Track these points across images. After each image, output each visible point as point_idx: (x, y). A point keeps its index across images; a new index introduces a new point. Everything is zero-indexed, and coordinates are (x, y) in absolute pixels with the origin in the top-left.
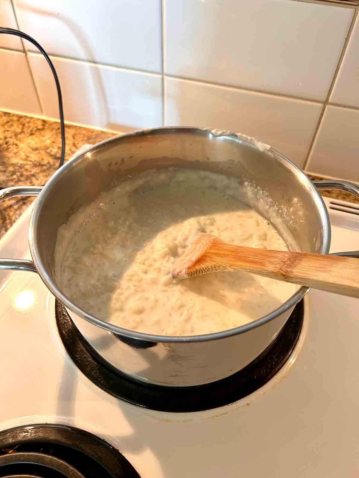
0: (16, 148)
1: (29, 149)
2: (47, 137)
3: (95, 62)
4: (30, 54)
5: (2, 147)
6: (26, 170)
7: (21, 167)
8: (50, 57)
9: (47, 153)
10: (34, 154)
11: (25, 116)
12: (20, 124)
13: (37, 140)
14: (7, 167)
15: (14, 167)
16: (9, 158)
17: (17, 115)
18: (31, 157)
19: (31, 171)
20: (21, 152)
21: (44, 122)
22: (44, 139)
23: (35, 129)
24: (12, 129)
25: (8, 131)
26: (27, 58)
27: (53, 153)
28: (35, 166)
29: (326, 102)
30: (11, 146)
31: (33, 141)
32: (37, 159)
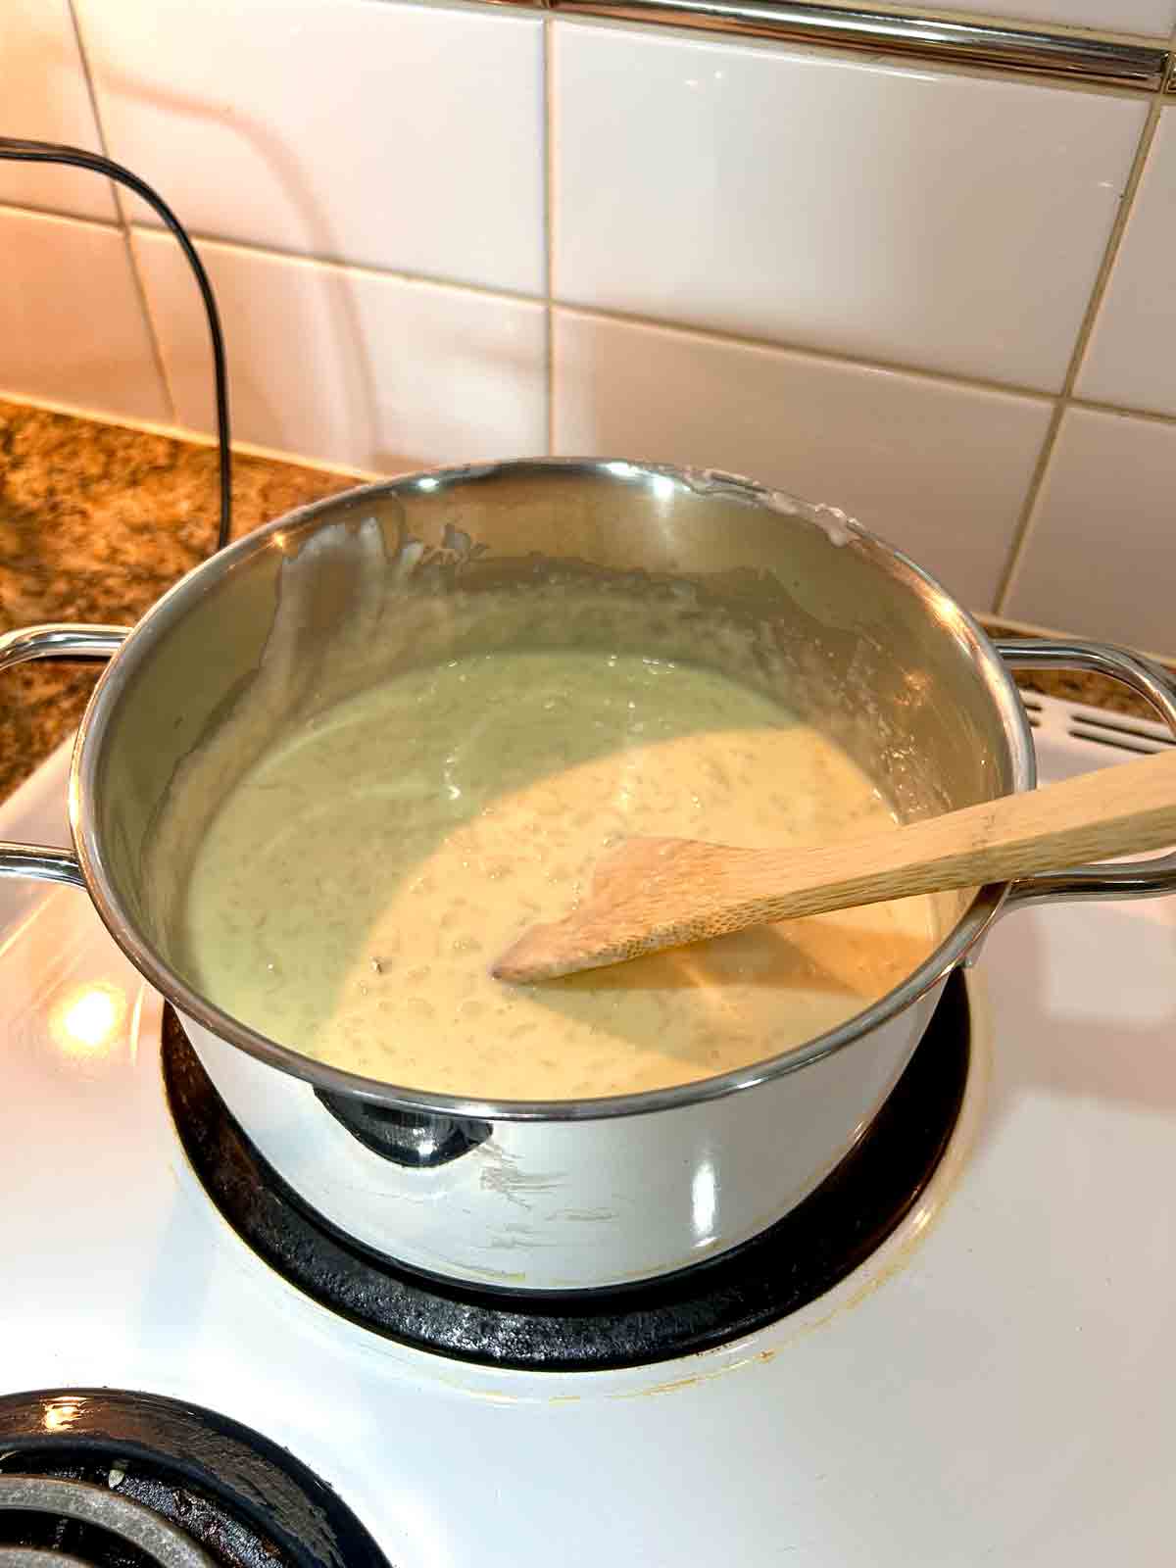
0: (83, 524)
1: (121, 529)
2: (182, 491)
3: (338, 261)
4: (137, 233)
5: (40, 519)
6: (108, 592)
7: (94, 580)
8: (196, 243)
9: (179, 542)
10: (138, 545)
11: (119, 428)
12: (101, 451)
13: (150, 502)
14: (47, 582)
15: (70, 582)
16: (57, 554)
17: (93, 425)
18: (126, 553)
19: (121, 597)
20: (94, 537)
21: (176, 445)
22: (169, 497)
23: (146, 467)
24: (75, 465)
25: (62, 471)
26: (129, 247)
27: (195, 542)
28: (136, 579)
29: (1064, 397)
30: (67, 519)
31: (136, 504)
32: (143, 559)
